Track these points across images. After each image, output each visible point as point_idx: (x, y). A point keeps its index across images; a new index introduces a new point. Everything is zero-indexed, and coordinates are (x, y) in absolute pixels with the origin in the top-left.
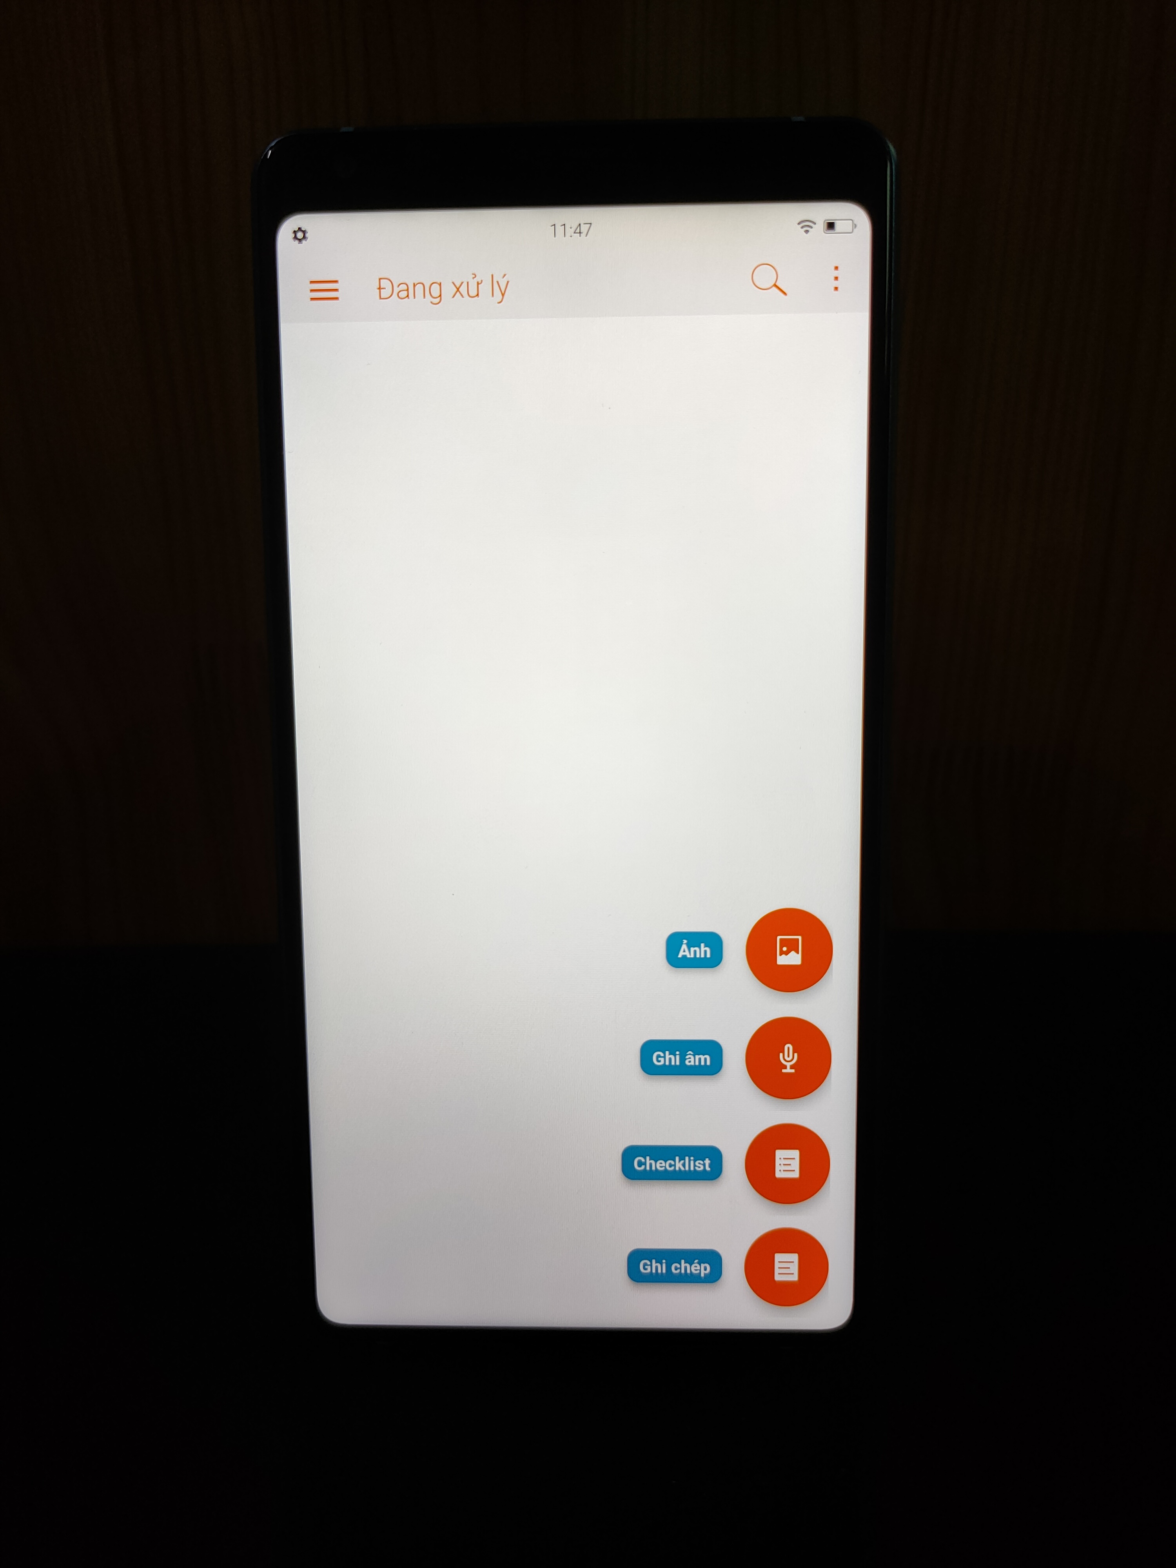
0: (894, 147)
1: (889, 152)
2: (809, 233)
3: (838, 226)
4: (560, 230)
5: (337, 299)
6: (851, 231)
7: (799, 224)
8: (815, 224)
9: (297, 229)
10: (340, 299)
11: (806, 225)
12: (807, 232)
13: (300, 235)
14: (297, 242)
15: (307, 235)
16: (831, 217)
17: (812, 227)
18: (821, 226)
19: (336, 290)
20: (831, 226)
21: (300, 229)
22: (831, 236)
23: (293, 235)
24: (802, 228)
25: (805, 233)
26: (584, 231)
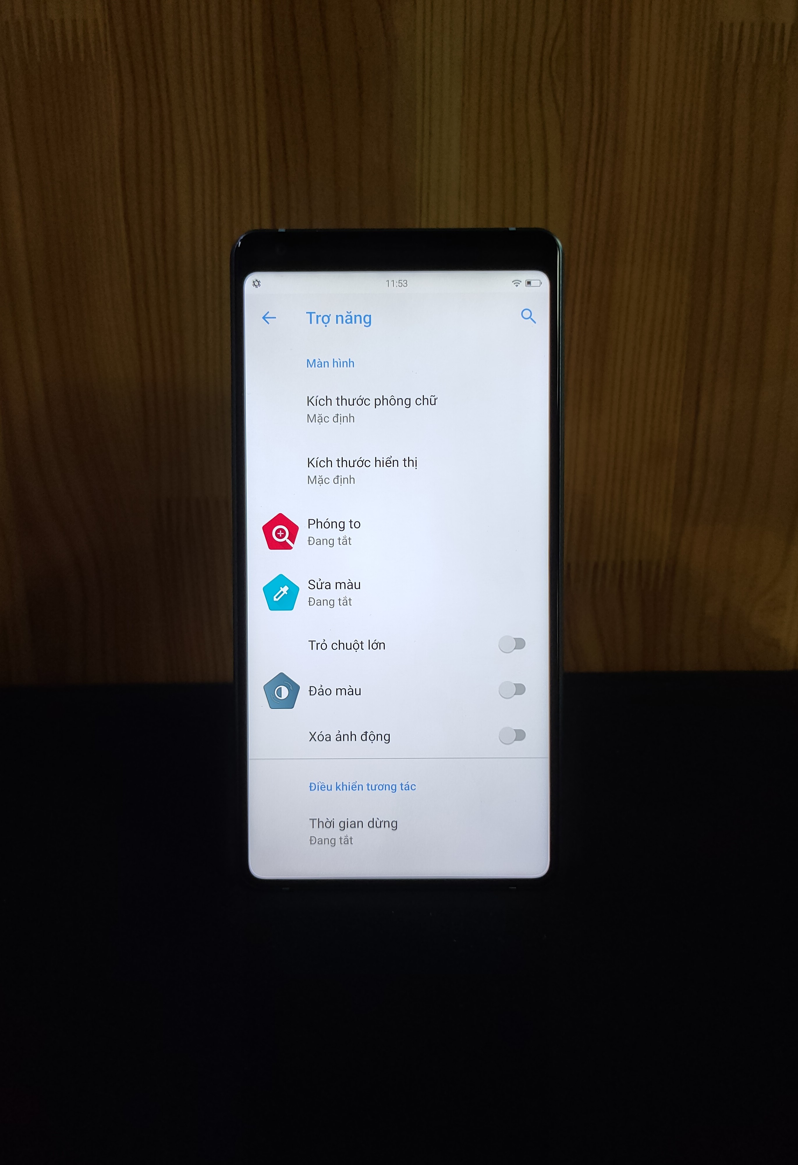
1: (558, 246)
2: (518, 287)
3: (532, 282)
4: (391, 283)
6: (540, 286)
7: (513, 282)
8: (521, 282)
11: (517, 283)
13: (256, 284)
16: (529, 279)
17: (519, 284)
18: (523, 283)
20: (529, 283)
21: (256, 280)
22: (529, 288)
24: (514, 284)
25: (516, 287)
26: (403, 284)
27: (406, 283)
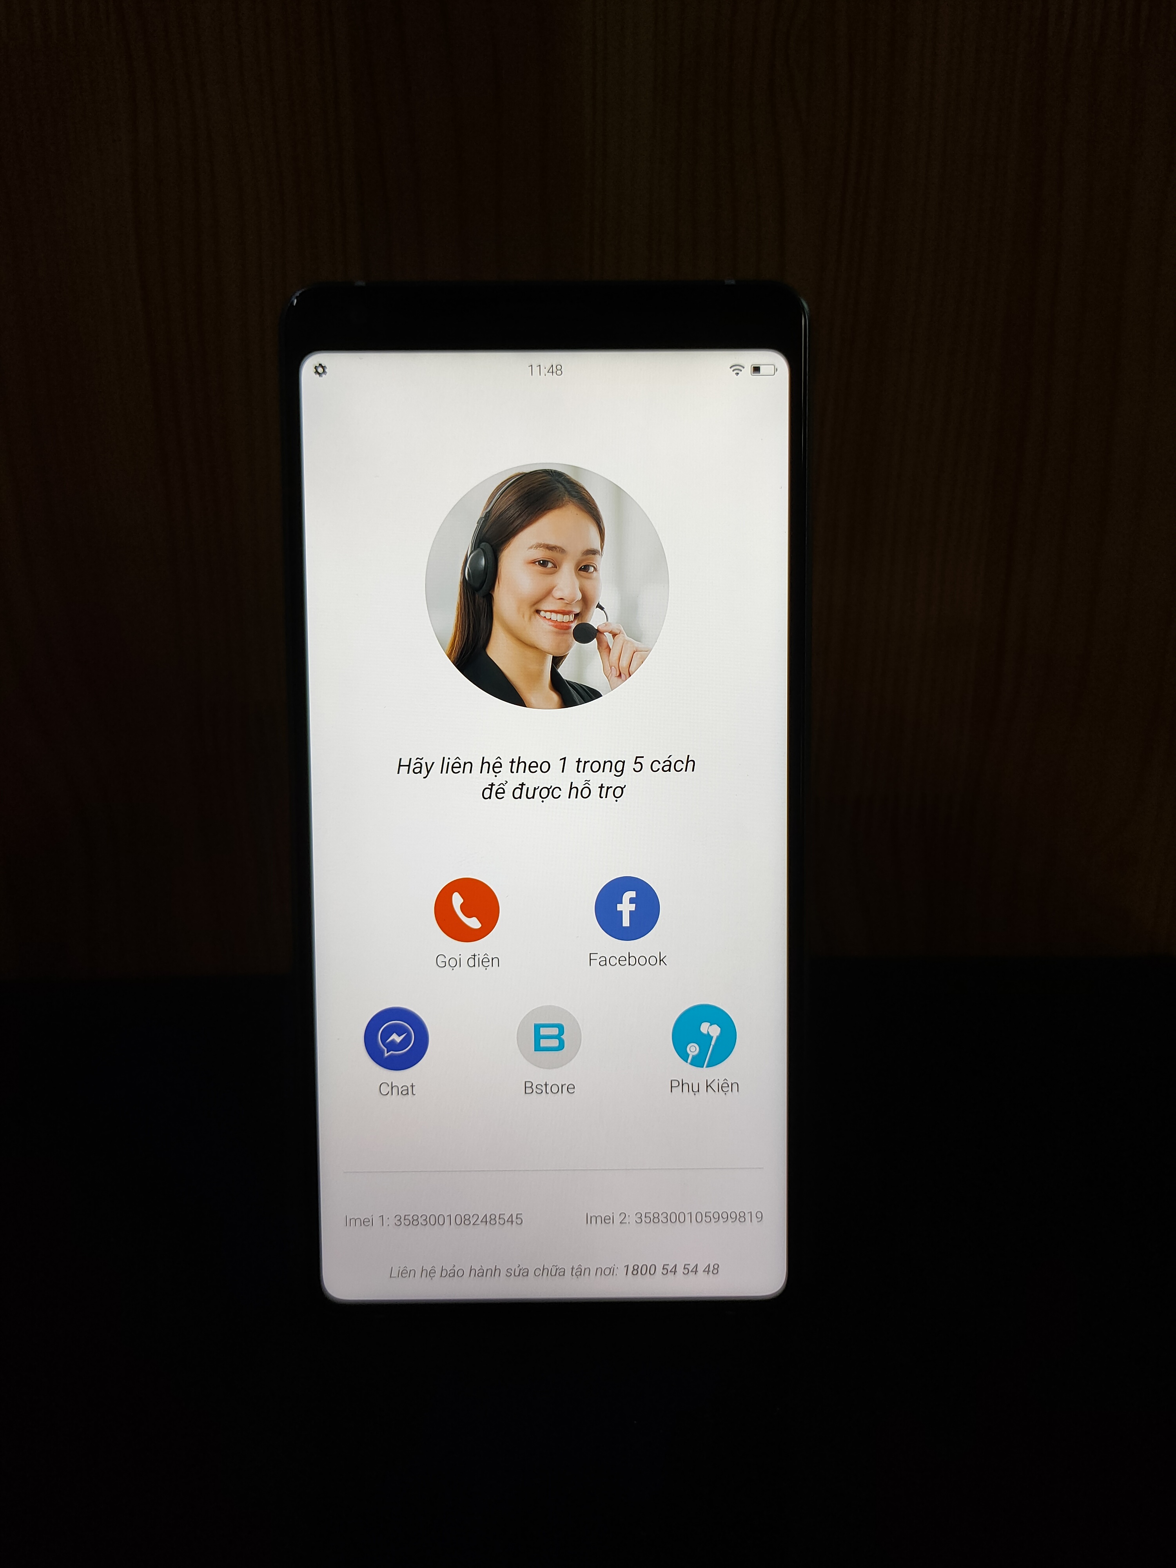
0: (806, 303)
1: (803, 307)
2: (739, 375)
3: (763, 369)
4: (536, 370)
6: (772, 373)
7: (731, 368)
8: (744, 368)
11: (737, 369)
12: (737, 374)
13: (320, 370)
15: (326, 370)
16: (756, 363)
17: (741, 371)
18: (748, 369)
20: (756, 369)
21: (320, 365)
22: (757, 377)
24: (733, 371)
25: (735, 375)
26: (556, 370)
27: (560, 370)
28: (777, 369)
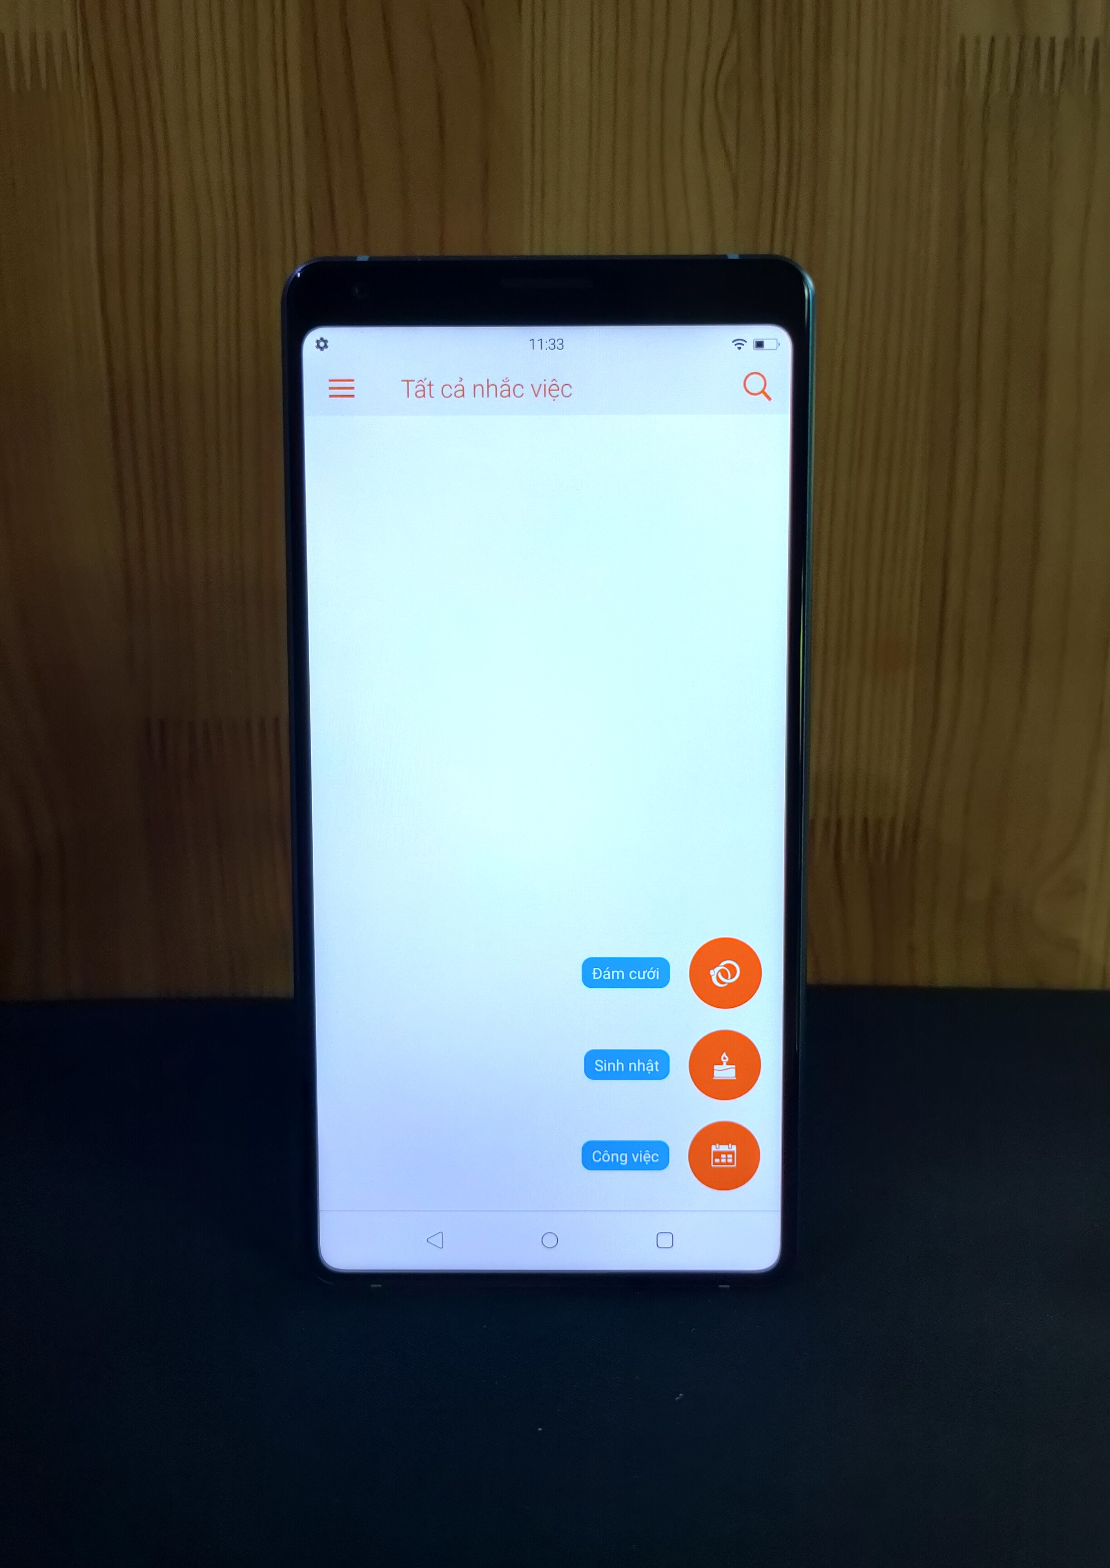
0: (810, 277)
1: (807, 281)
2: (741, 350)
3: (765, 342)
4: (537, 344)
5: (353, 396)
6: (775, 348)
7: (733, 342)
8: (746, 342)
9: (319, 339)
10: (355, 396)
11: (739, 343)
12: (740, 348)
13: (322, 344)
14: (319, 350)
16: (759, 338)
17: (743, 345)
18: (750, 345)
19: (352, 388)
21: (322, 339)
22: (759, 352)
23: (316, 344)
24: (736, 345)
25: (738, 350)
26: (557, 345)
27: (561, 344)
28: (779, 344)
